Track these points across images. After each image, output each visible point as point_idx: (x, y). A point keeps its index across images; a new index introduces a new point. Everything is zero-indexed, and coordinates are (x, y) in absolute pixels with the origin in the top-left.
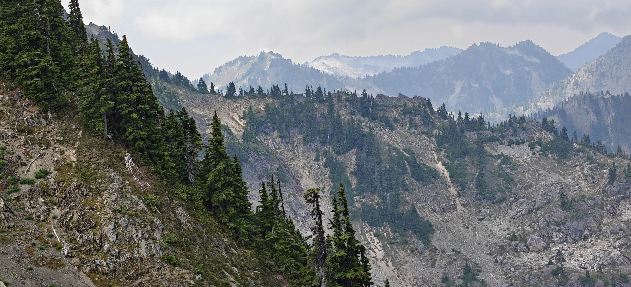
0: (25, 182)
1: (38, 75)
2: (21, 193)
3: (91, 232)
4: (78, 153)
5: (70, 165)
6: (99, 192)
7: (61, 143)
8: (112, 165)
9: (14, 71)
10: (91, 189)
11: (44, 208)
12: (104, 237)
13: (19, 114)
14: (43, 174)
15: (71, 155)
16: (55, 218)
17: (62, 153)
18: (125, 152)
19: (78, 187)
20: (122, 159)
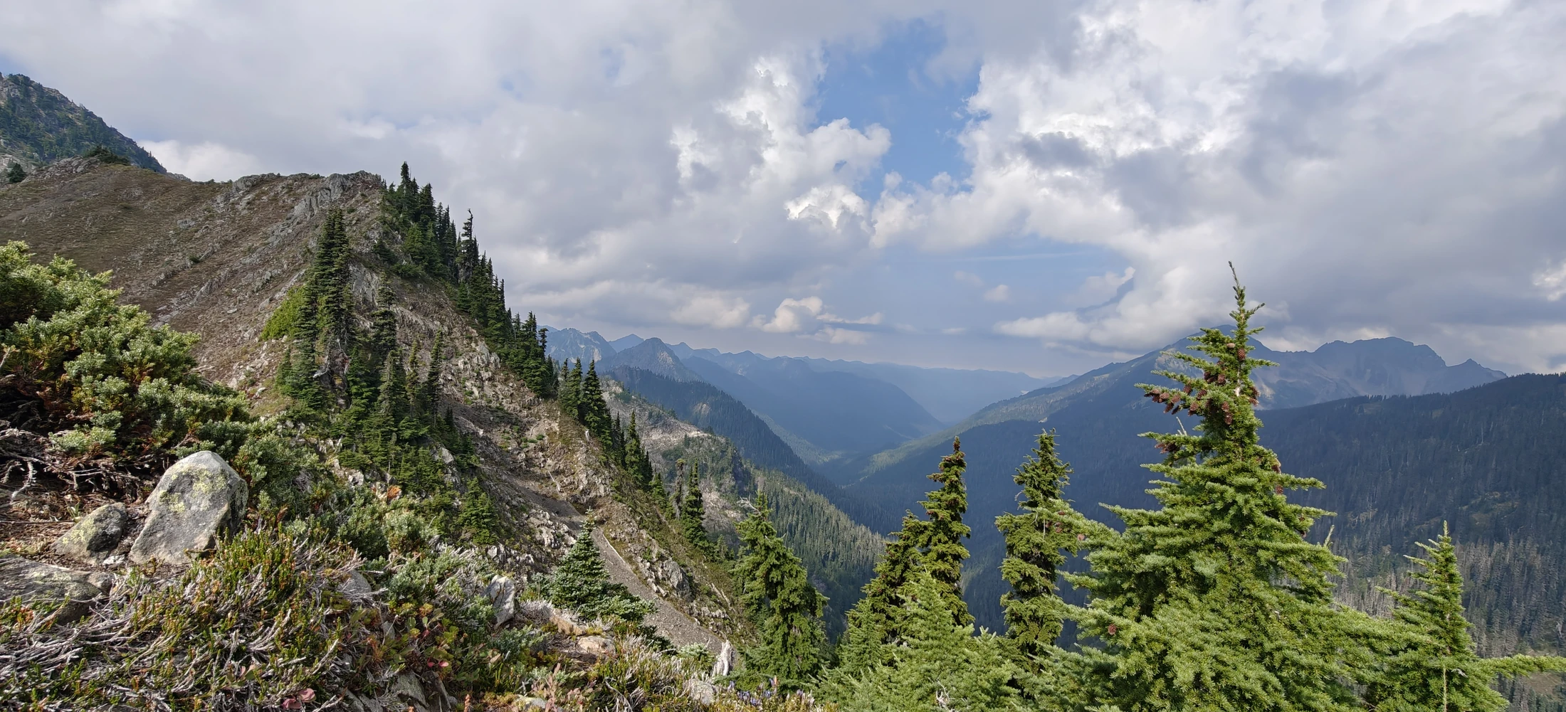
0: (532, 442)
1: (538, 376)
2: (530, 448)
3: (571, 477)
4: (560, 426)
5: (555, 433)
6: (574, 452)
7: (548, 418)
8: (580, 436)
9: (523, 369)
10: (570, 450)
11: (543, 459)
12: (580, 481)
13: (523, 397)
14: (541, 438)
15: (555, 426)
16: (549, 466)
17: (550, 424)
18: (585, 428)
19: (563, 448)
20: (584, 432)
